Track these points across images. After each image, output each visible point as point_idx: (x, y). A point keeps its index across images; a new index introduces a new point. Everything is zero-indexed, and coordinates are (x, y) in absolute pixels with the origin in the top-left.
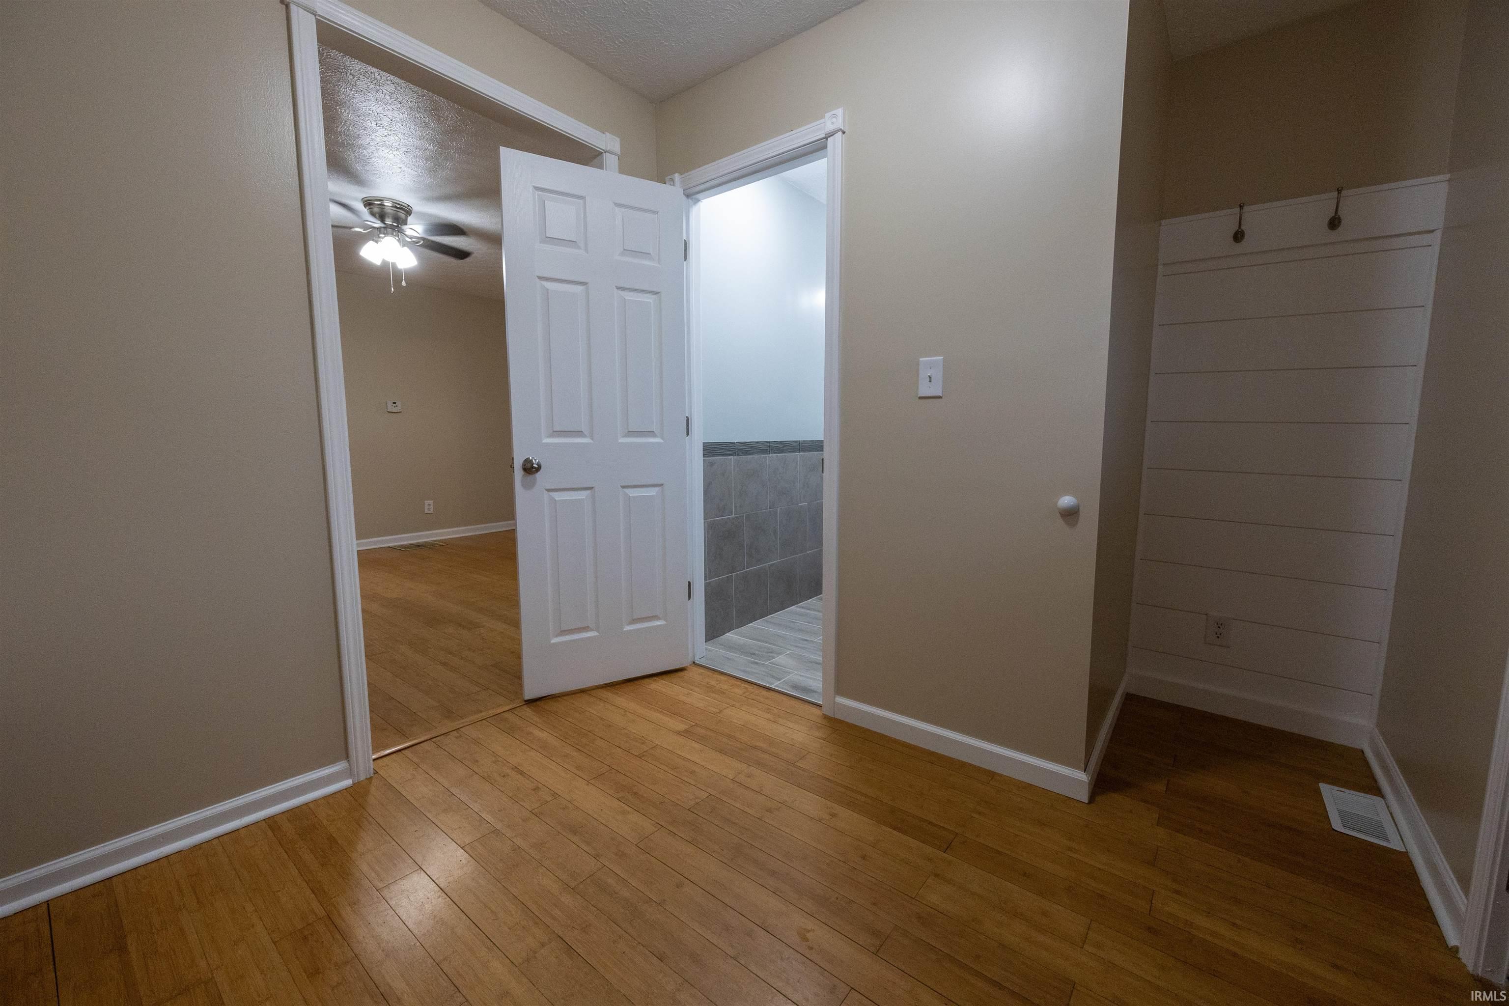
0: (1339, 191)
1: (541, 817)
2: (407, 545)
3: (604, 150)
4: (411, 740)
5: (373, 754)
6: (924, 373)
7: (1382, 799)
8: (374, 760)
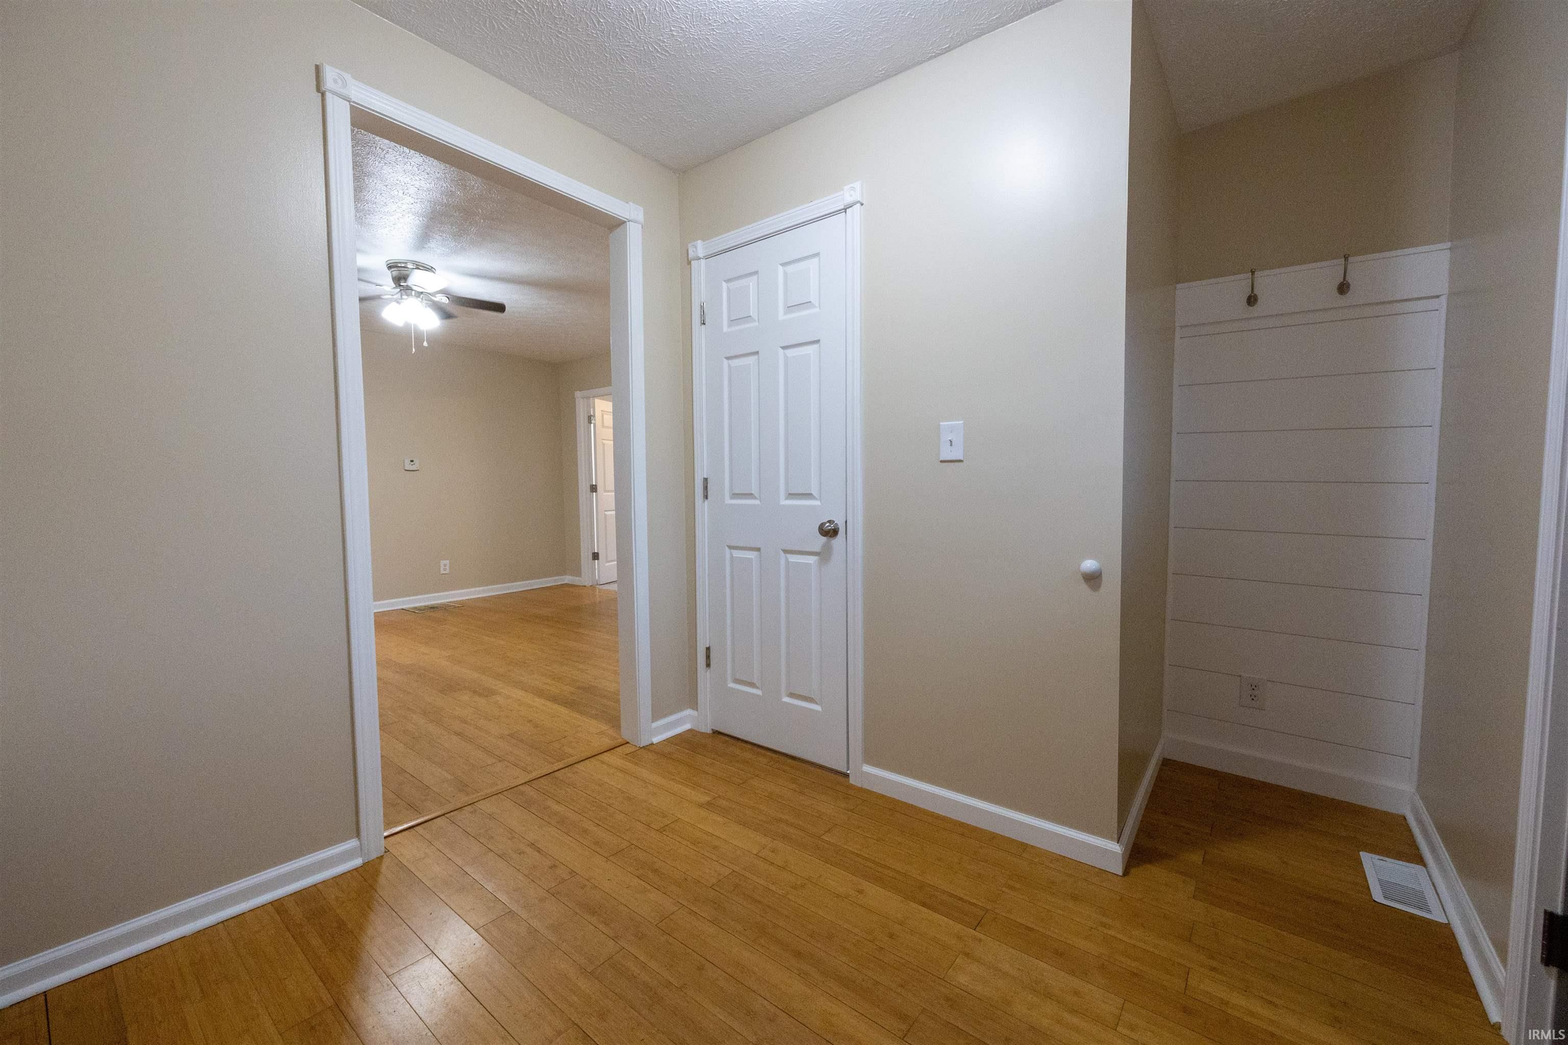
0: (1346, 258)
1: (558, 896)
2: (421, 606)
3: (627, 219)
4: (423, 816)
5: (385, 830)
6: (946, 437)
7: (1424, 868)
8: (385, 837)
